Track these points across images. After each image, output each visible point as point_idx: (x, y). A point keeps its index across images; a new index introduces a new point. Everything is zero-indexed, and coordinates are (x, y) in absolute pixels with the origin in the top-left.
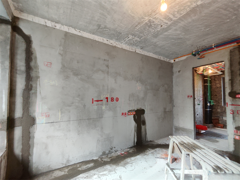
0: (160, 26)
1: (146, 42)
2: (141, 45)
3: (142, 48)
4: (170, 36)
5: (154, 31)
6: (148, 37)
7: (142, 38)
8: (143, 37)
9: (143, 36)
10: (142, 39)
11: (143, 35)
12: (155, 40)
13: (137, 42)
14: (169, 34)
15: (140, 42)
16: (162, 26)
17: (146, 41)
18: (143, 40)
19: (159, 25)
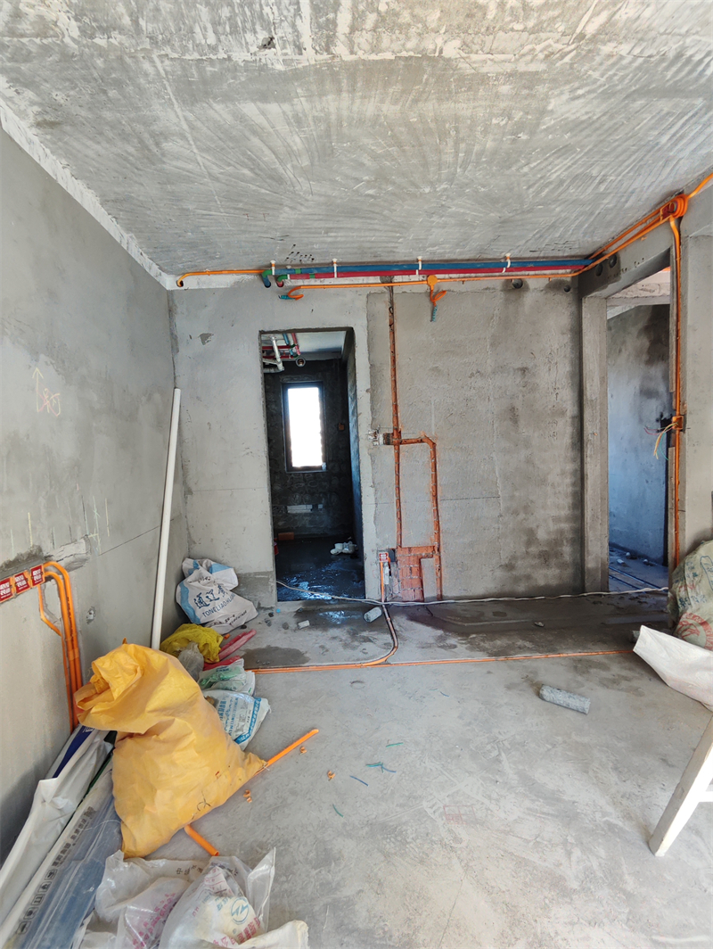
0: (262, 36)
1: (112, 93)
2: (60, 97)
3: (52, 125)
4: (255, 141)
5: (212, 40)
6: (147, 66)
7: (100, 41)
8: (117, 39)
9: (122, 30)
10: (102, 52)
11: (126, 21)
12: (172, 115)
13: (46, 50)
14: (261, 120)
15: (66, 57)
16: (269, 43)
17: (118, 84)
18: (100, 62)
19: (267, 25)
